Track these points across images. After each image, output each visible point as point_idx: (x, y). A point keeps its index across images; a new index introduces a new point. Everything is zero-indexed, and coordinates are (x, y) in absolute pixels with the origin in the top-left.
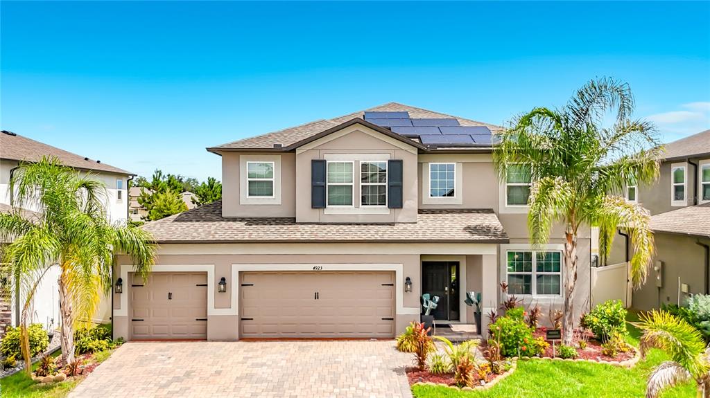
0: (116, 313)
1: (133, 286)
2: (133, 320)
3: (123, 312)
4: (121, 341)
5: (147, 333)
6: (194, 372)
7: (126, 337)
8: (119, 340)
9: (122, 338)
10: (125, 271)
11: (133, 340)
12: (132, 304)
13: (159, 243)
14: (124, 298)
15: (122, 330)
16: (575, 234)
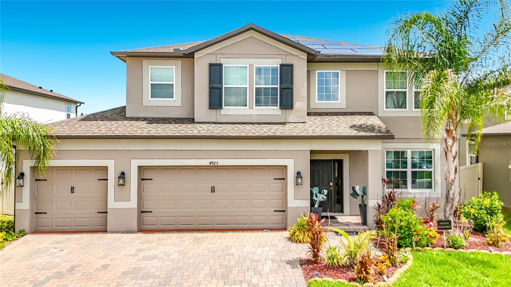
0: (18, 206)
1: (36, 180)
2: (36, 213)
3: (25, 204)
4: (23, 233)
5: (50, 225)
6: (80, 266)
7: (27, 230)
8: (21, 232)
9: (24, 230)
10: (26, 165)
11: (35, 232)
12: (34, 198)
13: (59, 137)
14: (26, 192)
15: (24, 223)
16: (456, 130)
